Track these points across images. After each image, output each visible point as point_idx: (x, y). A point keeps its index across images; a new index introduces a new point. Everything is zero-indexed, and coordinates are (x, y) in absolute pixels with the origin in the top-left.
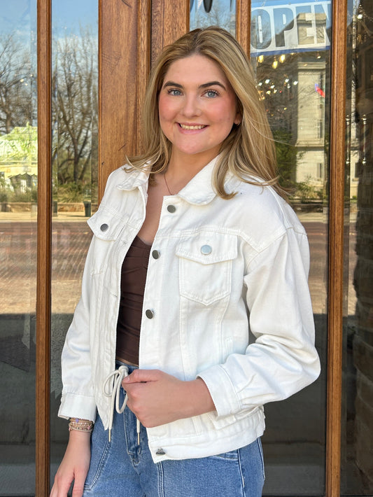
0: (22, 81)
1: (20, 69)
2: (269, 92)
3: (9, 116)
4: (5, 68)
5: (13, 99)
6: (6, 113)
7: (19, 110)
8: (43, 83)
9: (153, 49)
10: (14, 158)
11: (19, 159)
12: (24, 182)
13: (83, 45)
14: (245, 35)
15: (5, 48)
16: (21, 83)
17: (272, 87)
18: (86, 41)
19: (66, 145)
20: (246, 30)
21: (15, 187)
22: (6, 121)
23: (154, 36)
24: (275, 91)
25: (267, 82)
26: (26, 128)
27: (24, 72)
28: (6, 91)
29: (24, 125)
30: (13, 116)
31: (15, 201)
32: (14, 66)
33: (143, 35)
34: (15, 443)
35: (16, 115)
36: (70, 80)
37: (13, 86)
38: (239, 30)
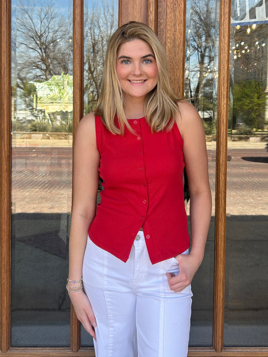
0: (58, 40)
1: (57, 31)
2: (243, 52)
3: (48, 67)
4: (45, 31)
5: (51, 55)
6: (46, 65)
7: (55, 62)
8: (78, 43)
9: (159, 20)
10: (51, 99)
11: (55, 100)
12: (59, 117)
13: (104, 14)
14: (227, 10)
15: (45, 16)
16: (57, 42)
17: (246, 48)
18: (106, 11)
19: (91, 90)
20: (228, 6)
21: (52, 121)
22: (45, 71)
23: (160, 10)
24: (248, 51)
25: (243, 43)
26: (60, 76)
27: (59, 34)
28: (46, 48)
29: (59, 74)
30: (51, 67)
31: (52, 132)
32: (52, 29)
33: (152, 8)
34: (54, 310)
35: (53, 67)
36: (94, 40)
37: (51, 44)
38: (223, 7)
